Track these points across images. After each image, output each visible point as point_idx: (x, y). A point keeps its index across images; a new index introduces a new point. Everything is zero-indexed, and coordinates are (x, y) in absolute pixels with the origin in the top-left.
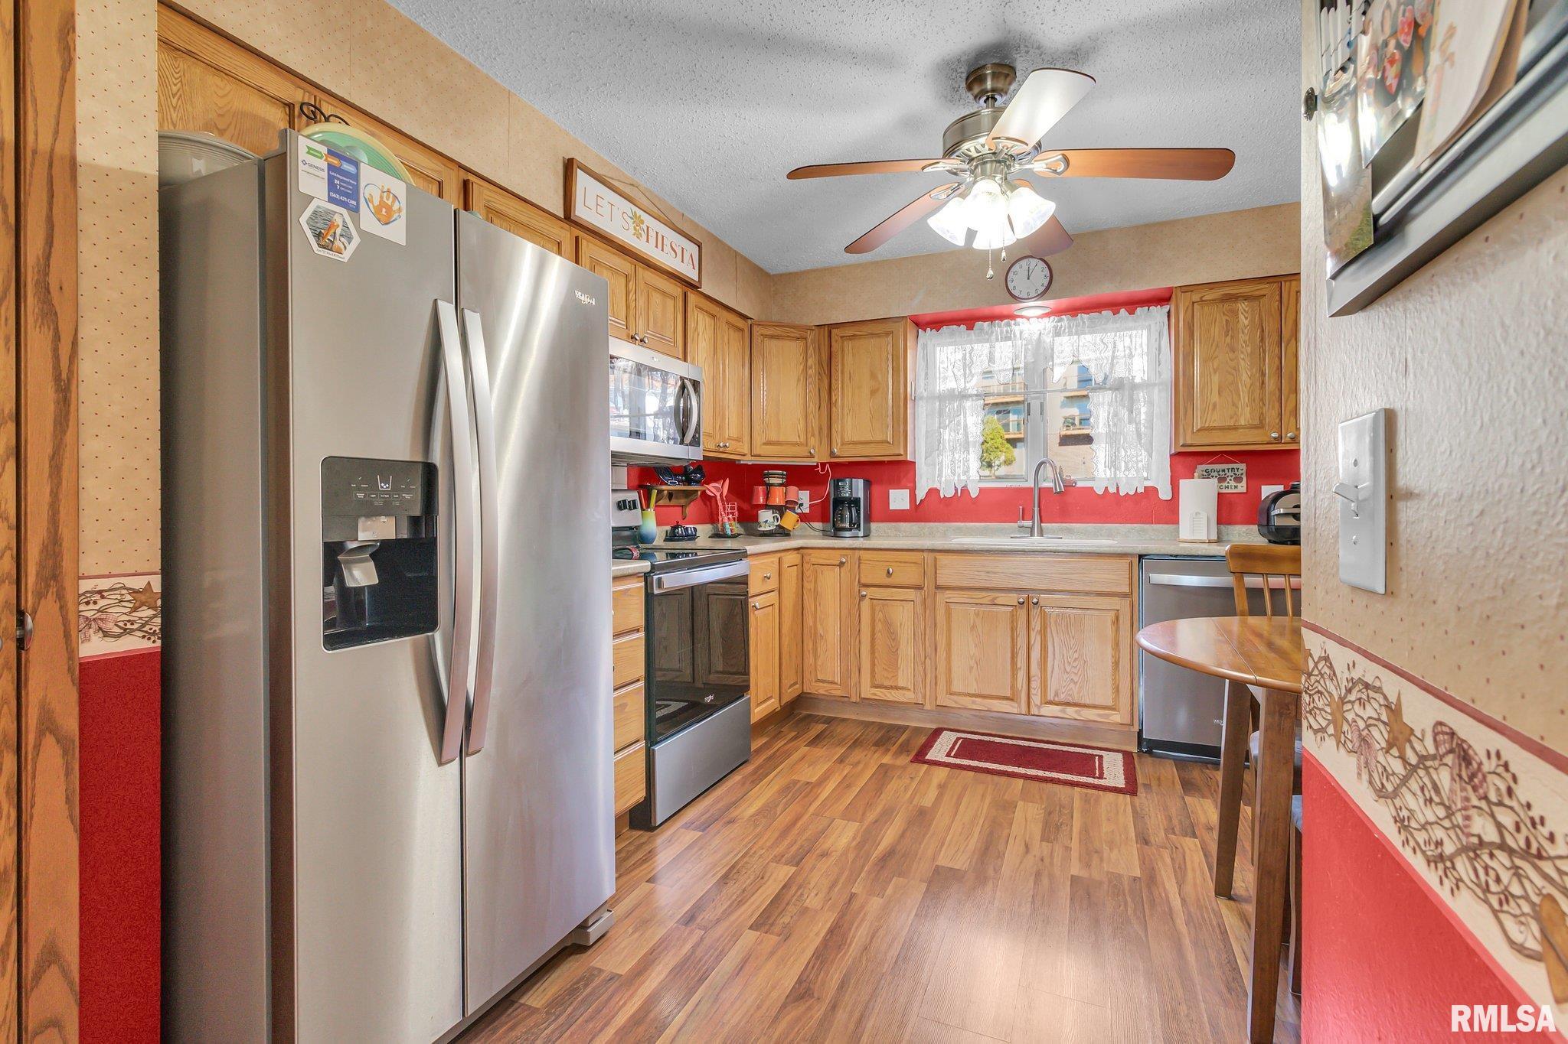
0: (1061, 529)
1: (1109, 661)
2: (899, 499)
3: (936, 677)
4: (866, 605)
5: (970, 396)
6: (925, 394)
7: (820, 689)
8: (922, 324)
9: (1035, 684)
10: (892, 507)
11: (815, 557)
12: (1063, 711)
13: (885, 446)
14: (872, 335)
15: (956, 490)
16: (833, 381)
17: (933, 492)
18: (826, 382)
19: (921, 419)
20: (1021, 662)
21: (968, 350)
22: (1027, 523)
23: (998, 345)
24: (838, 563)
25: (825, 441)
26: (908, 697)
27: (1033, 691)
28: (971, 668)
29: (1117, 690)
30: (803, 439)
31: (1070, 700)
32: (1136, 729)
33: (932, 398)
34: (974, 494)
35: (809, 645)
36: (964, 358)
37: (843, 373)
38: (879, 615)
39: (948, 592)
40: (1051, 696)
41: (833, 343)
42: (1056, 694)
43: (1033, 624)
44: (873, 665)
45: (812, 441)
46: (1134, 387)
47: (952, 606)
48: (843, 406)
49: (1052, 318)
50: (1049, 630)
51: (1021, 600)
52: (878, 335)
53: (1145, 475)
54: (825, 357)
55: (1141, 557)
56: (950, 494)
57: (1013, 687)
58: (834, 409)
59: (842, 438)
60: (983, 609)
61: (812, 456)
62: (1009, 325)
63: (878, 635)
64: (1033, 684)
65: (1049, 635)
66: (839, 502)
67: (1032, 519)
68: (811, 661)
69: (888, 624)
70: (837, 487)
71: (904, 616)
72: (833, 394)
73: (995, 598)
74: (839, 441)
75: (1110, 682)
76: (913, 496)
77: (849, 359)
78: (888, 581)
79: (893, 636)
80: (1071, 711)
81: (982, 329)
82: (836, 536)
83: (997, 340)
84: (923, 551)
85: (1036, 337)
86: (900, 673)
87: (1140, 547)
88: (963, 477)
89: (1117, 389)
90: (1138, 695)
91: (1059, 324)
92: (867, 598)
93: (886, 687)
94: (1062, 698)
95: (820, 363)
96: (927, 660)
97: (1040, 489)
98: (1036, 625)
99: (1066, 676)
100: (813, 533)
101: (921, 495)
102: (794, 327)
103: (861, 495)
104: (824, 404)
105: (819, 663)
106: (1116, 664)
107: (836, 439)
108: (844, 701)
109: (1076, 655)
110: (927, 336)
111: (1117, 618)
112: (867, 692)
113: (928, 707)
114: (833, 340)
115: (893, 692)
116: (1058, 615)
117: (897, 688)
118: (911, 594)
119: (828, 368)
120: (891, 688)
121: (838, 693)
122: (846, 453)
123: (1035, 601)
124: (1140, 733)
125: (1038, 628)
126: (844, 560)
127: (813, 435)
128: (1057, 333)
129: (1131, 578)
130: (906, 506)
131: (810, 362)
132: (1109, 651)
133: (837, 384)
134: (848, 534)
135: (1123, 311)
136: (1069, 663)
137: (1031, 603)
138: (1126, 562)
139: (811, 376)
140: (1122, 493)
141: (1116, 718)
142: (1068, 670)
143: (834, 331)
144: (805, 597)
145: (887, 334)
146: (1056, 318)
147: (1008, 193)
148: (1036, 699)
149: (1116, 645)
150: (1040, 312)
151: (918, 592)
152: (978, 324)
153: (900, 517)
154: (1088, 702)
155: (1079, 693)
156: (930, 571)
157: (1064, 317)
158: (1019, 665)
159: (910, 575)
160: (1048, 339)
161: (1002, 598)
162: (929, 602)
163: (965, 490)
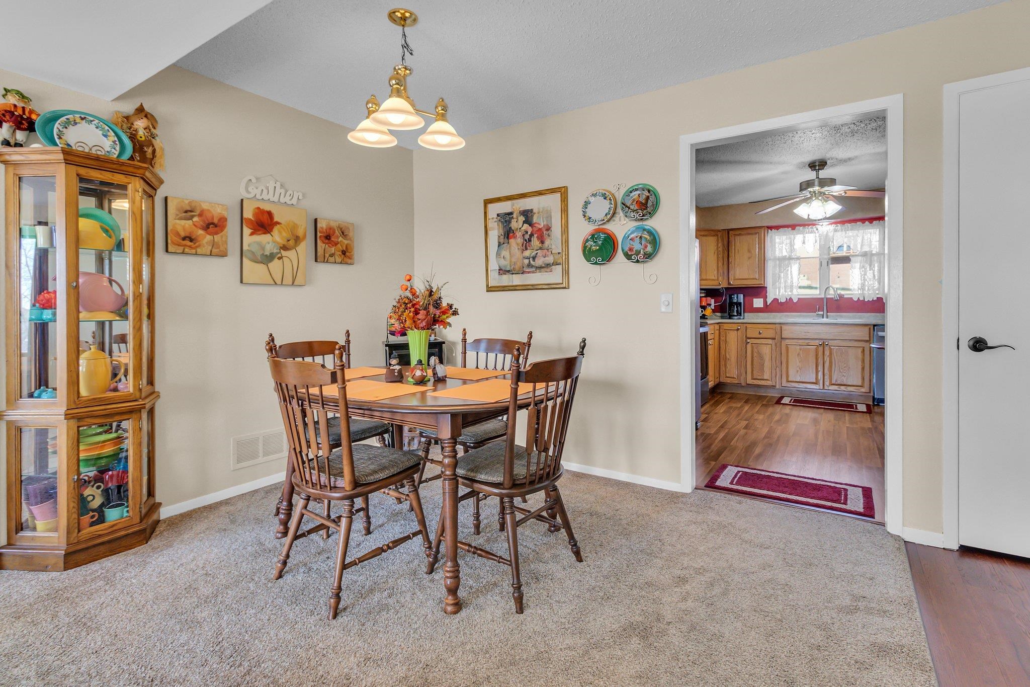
0: (837, 316)
1: (860, 367)
2: (758, 303)
3: (781, 375)
4: (749, 346)
5: (794, 258)
6: (772, 258)
7: (729, 381)
8: (770, 228)
9: (827, 377)
10: (754, 306)
11: (726, 327)
12: (839, 388)
13: (755, 280)
14: (749, 234)
15: (787, 299)
16: (730, 253)
17: (776, 300)
18: (726, 253)
19: (771, 268)
20: (820, 368)
21: (792, 239)
22: (822, 313)
23: (807, 235)
24: (736, 329)
25: (726, 278)
26: (769, 383)
27: (825, 380)
28: (797, 371)
29: (863, 379)
30: (716, 278)
31: (843, 383)
32: (872, 394)
33: (775, 259)
34: (795, 301)
35: (722, 363)
36: (791, 242)
37: (735, 249)
38: (755, 350)
39: (787, 340)
40: (833, 382)
41: (730, 237)
42: (836, 381)
43: (826, 353)
44: (752, 371)
45: (720, 278)
46: (872, 255)
47: (789, 346)
48: (735, 264)
49: (833, 225)
50: (833, 355)
51: (820, 343)
52: (752, 234)
53: (877, 292)
54: (726, 243)
55: (874, 326)
56: (783, 300)
57: (817, 378)
58: (730, 265)
59: (734, 277)
60: (802, 347)
61: (720, 285)
62: (812, 228)
63: (755, 358)
64: (826, 377)
65: (833, 357)
66: (732, 304)
67: (824, 311)
68: (724, 369)
69: (759, 354)
70: (731, 298)
71: (766, 351)
72: (730, 259)
73: (809, 343)
74: (733, 278)
75: (860, 376)
76: (765, 302)
77: (738, 244)
78: (760, 336)
79: (761, 357)
80: (843, 388)
81: (799, 230)
82: (730, 318)
83: (807, 233)
84: (775, 324)
85: (825, 233)
86: (765, 373)
87: (874, 322)
88: (790, 293)
89: (864, 256)
90: (873, 381)
91: (836, 228)
92: (750, 343)
93: (758, 379)
94: (839, 382)
95: (723, 245)
96: (778, 369)
97: (827, 298)
98: (827, 353)
99: (840, 374)
100: (716, 317)
101: (769, 301)
102: (712, 230)
103: (742, 301)
104: (726, 263)
105: (727, 370)
106: (863, 368)
107: (731, 277)
108: (739, 385)
109: (845, 365)
110: (772, 233)
111: (864, 350)
112: (750, 381)
113: (777, 387)
114: (730, 236)
115: (761, 381)
116: (837, 349)
117: (763, 380)
118: (770, 341)
119: (727, 248)
120: (761, 379)
121: (737, 382)
122: (734, 283)
123: (827, 343)
124: (873, 397)
125: (828, 354)
126: (739, 328)
127: (720, 276)
128: (835, 231)
129: (870, 334)
130: (762, 306)
131: (720, 245)
132: (860, 363)
133: (732, 254)
134: (736, 318)
135: (867, 222)
136: (842, 369)
137: (825, 345)
138: (867, 329)
139: (720, 251)
140: (866, 300)
141: (863, 390)
142: (842, 371)
143: (731, 232)
144: (721, 343)
145: (756, 234)
146: (835, 226)
147: (825, 203)
148: (827, 383)
149: (863, 361)
150: (828, 223)
151: (773, 340)
152: (797, 228)
153: (759, 310)
154: (850, 384)
155: (846, 380)
156: (779, 333)
157: (839, 225)
158: (819, 370)
159: (771, 334)
160: (831, 234)
161: (812, 342)
162: (778, 345)
163: (791, 299)
